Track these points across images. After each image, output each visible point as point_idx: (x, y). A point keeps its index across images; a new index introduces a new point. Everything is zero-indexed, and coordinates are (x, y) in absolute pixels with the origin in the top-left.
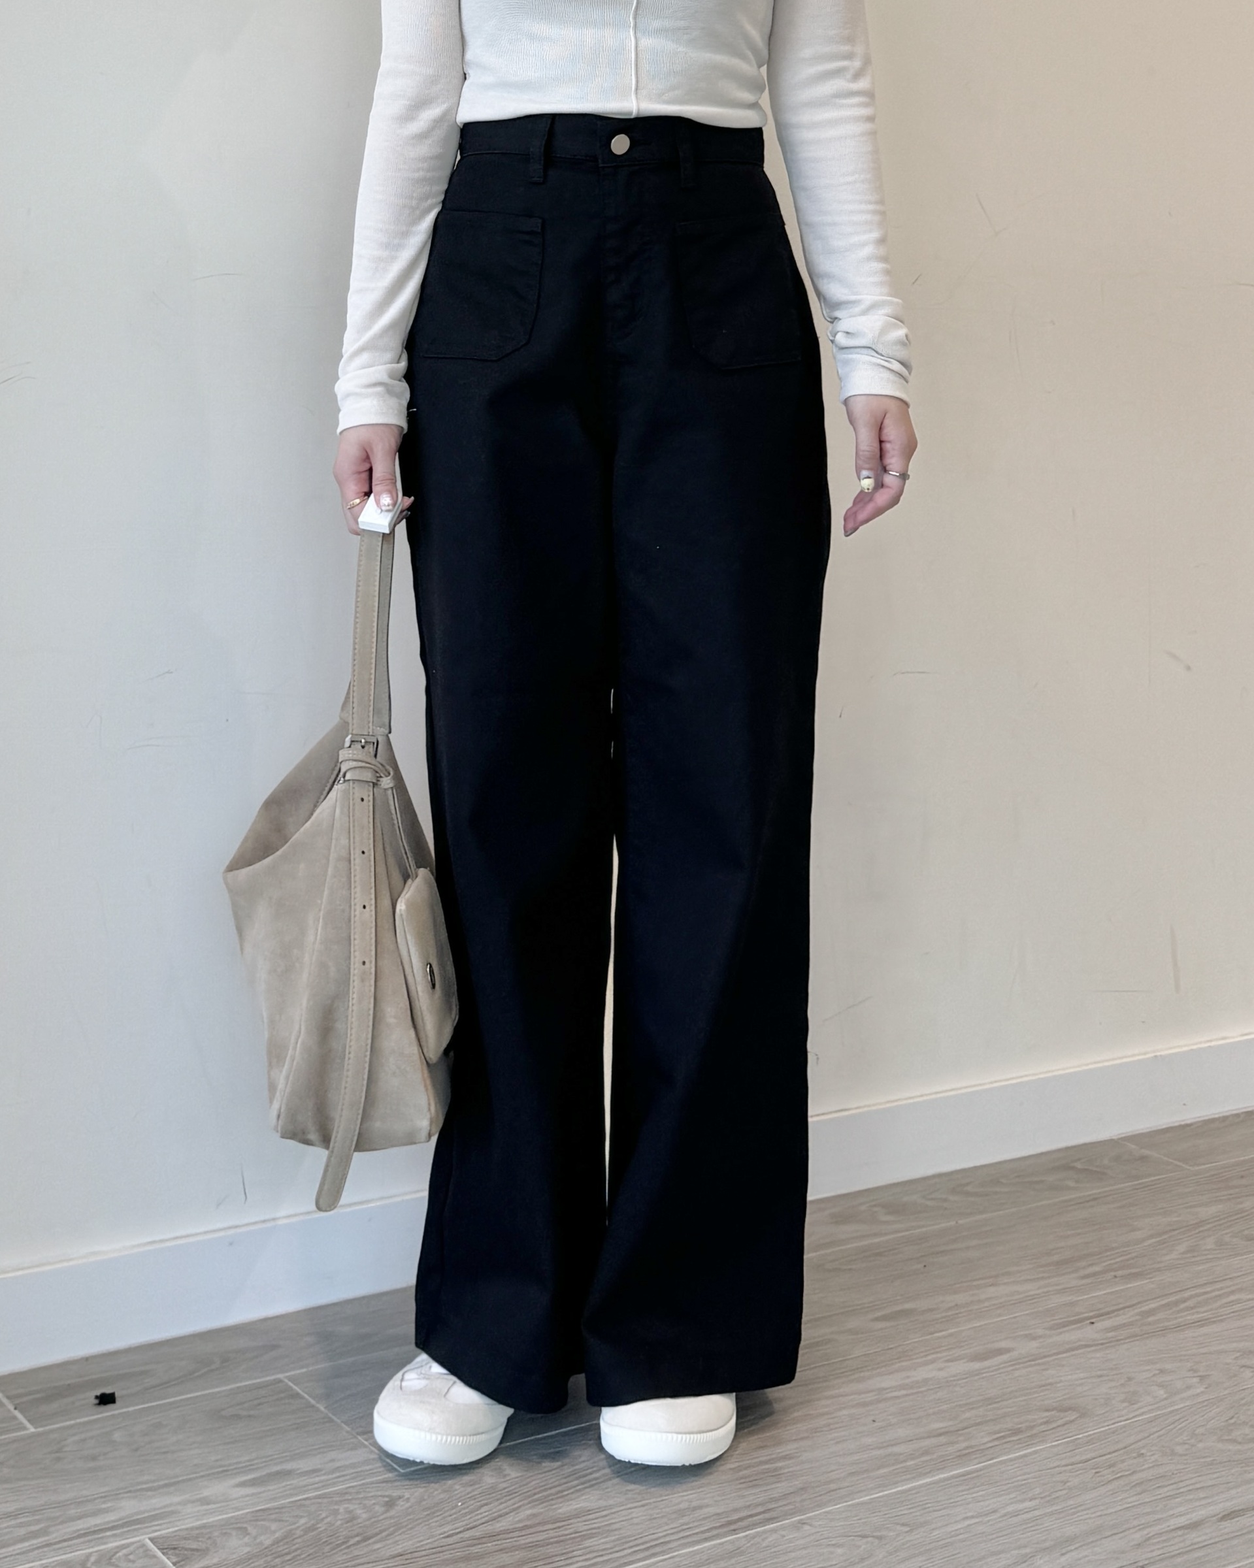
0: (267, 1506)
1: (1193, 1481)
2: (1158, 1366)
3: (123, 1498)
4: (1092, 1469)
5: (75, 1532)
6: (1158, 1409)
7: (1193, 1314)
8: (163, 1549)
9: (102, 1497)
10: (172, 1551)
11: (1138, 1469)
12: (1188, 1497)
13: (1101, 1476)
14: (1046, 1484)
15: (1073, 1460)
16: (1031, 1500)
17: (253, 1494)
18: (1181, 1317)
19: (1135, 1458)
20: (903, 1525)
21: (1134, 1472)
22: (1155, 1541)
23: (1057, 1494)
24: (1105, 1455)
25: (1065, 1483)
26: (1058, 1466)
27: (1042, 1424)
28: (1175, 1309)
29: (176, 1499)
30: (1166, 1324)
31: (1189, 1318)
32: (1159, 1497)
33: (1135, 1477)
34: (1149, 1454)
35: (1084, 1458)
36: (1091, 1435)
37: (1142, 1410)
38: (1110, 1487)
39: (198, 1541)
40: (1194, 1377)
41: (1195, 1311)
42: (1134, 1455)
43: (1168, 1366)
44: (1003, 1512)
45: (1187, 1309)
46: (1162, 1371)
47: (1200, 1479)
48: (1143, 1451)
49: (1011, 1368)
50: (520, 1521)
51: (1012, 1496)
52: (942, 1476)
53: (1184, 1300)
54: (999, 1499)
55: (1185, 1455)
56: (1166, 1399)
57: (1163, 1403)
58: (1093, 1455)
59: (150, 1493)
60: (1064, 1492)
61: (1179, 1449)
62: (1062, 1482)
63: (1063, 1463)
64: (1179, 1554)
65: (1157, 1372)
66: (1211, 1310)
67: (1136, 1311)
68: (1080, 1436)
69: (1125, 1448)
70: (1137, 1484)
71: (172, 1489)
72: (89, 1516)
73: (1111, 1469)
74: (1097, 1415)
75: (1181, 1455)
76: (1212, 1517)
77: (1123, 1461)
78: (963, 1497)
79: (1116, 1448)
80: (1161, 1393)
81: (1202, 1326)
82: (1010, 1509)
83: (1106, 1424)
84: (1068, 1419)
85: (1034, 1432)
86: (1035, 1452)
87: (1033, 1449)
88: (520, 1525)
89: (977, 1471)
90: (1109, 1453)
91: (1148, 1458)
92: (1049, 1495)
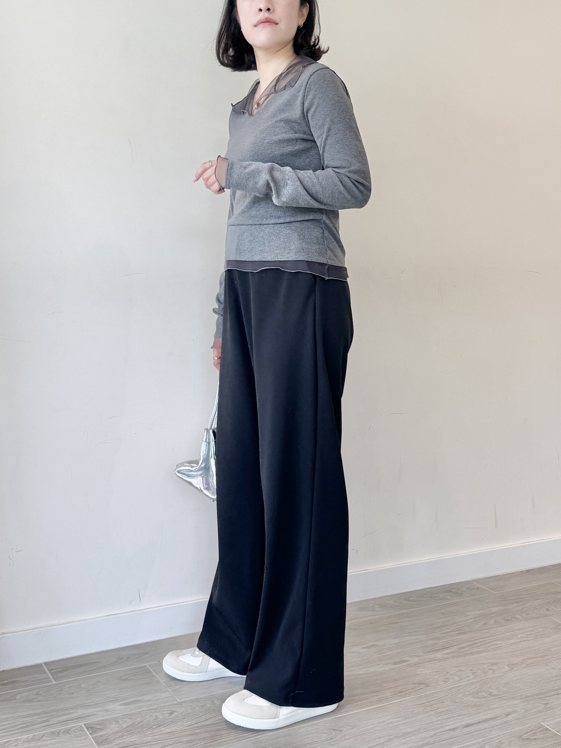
0: (128, 713)
1: (459, 712)
2: (459, 668)
3: (79, 708)
4: (423, 707)
5: (59, 721)
6: (454, 685)
7: (478, 649)
8: (88, 728)
9: (71, 708)
10: (91, 729)
11: (440, 707)
12: (455, 718)
13: (426, 710)
14: (405, 712)
15: (418, 703)
16: (399, 718)
17: (124, 709)
18: (473, 650)
19: (440, 703)
20: (350, 726)
21: (438, 708)
22: (438, 734)
23: (409, 716)
24: (429, 702)
25: (412, 712)
26: (412, 706)
27: (411, 689)
28: (472, 647)
29: (97, 709)
30: (467, 652)
31: (476, 650)
32: (445, 718)
33: (438, 710)
34: (446, 702)
35: (422, 702)
36: (427, 694)
37: (448, 685)
38: (428, 714)
39: (101, 725)
40: (471, 673)
41: (479, 647)
42: (440, 702)
43: (463, 669)
44: (387, 722)
45: (476, 647)
46: (460, 670)
47: (462, 711)
48: (444, 701)
49: (406, 668)
50: (215, 721)
51: (392, 716)
52: (370, 708)
53: (476, 643)
54: (387, 717)
55: (458, 702)
56: (458, 681)
57: (456, 683)
58: (426, 701)
59: (88, 707)
60: (411, 715)
61: (457, 700)
62: (411, 712)
63: (415, 704)
64: (445, 740)
65: (458, 671)
66: (485, 647)
67: (457, 647)
68: (424, 694)
69: (438, 699)
70: (438, 713)
71: (96, 706)
72: (65, 715)
73: (430, 707)
74: (431, 687)
75: (457, 703)
76: (462, 726)
77: (436, 704)
78: (374, 716)
79: (435, 699)
80: (457, 679)
81: (480, 653)
82: (390, 721)
83: (434, 690)
84: (420, 688)
85: (407, 692)
86: (405, 700)
87: (405, 699)
88: (215, 722)
89: (382, 706)
90: (432, 701)
91: (444, 703)
92: (405, 717)
